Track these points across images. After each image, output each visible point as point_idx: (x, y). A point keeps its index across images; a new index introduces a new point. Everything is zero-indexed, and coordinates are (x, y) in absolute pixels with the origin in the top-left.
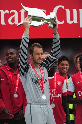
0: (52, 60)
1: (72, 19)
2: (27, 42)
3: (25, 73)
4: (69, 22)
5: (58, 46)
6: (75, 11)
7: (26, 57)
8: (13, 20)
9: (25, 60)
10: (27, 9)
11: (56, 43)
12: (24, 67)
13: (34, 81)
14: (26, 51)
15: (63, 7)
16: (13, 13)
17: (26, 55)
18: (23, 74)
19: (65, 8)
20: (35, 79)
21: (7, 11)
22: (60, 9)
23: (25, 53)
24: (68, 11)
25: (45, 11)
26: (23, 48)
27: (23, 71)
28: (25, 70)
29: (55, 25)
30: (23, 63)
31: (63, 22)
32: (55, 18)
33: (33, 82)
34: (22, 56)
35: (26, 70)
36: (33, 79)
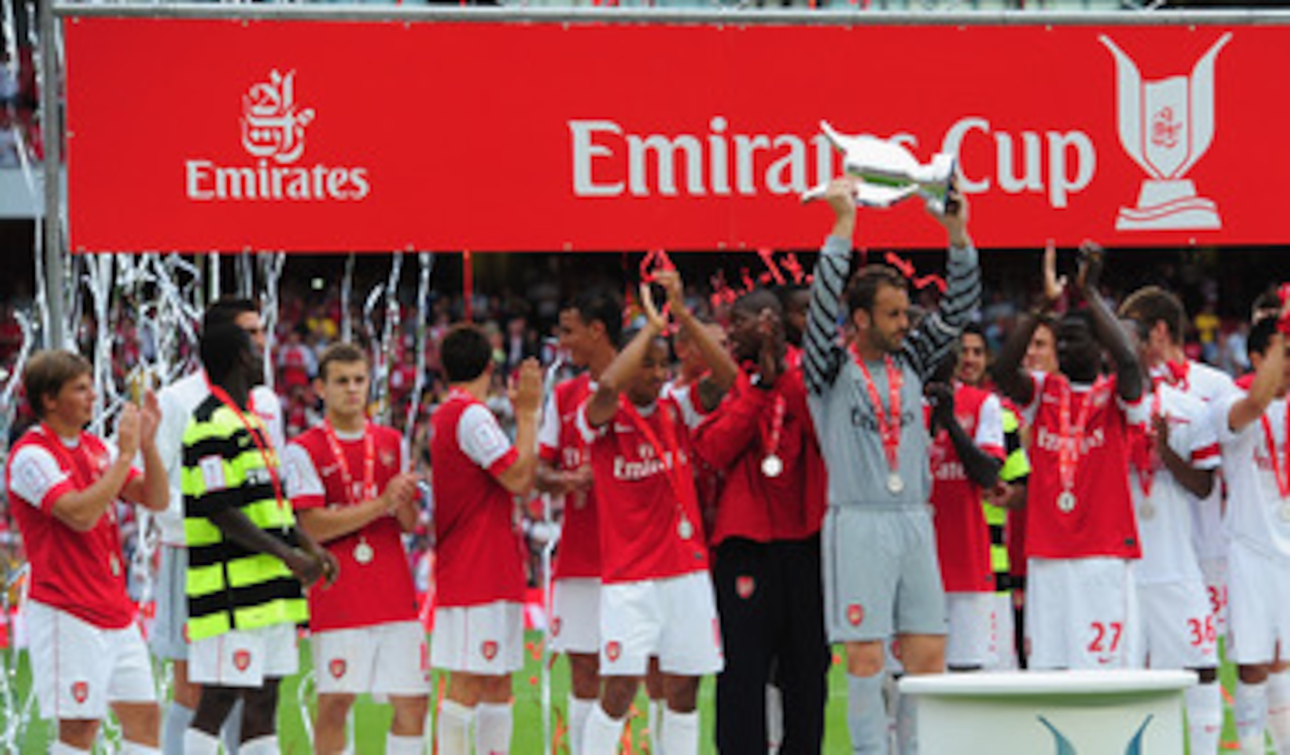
0: (941, 339)
1: (1019, 172)
2: (837, 272)
3: (825, 386)
4: (1008, 182)
5: (969, 290)
6: (1032, 141)
7: (830, 328)
8: (786, 176)
9: (829, 338)
10: (843, 141)
11: (961, 278)
12: (822, 364)
13: (857, 418)
14: (833, 307)
15: (983, 125)
16: (786, 149)
17: (833, 320)
18: (818, 390)
19: (994, 127)
20: (865, 409)
21: (762, 141)
22: (974, 132)
23: (829, 315)
24: (1004, 142)
25: (911, 139)
26: (823, 294)
27: (817, 378)
28: (825, 376)
29: (952, 206)
30: (822, 353)
31: (984, 186)
32: (953, 175)
33: (853, 421)
34: (818, 326)
35: (831, 375)
36: (855, 411)
